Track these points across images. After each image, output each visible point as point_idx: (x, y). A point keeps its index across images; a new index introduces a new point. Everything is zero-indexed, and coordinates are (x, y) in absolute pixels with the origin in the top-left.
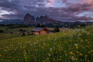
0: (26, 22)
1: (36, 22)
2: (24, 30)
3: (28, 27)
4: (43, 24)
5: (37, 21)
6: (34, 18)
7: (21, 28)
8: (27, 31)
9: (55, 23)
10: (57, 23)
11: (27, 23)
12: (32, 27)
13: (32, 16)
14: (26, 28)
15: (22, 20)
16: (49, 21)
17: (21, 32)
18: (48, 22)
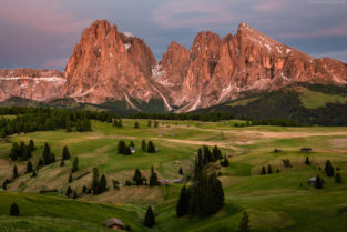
0: (86, 86)
1: (164, 83)
2: (47, 147)
3: (86, 128)
4: (215, 94)
6: (146, 50)
7: (25, 138)
8: (66, 155)
11: (92, 90)
12: (119, 125)
13: (133, 41)
16: (272, 76)
17: (22, 168)
18: (262, 83)
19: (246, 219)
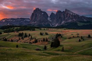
1: (50, 21)
4: (61, 23)
5: (51, 19)
9: (81, 22)
10: (85, 20)
12: (41, 29)
13: (44, 12)
14: (31, 30)
15: (28, 19)
16: (72, 19)
18: (70, 21)
19: (63, 48)
